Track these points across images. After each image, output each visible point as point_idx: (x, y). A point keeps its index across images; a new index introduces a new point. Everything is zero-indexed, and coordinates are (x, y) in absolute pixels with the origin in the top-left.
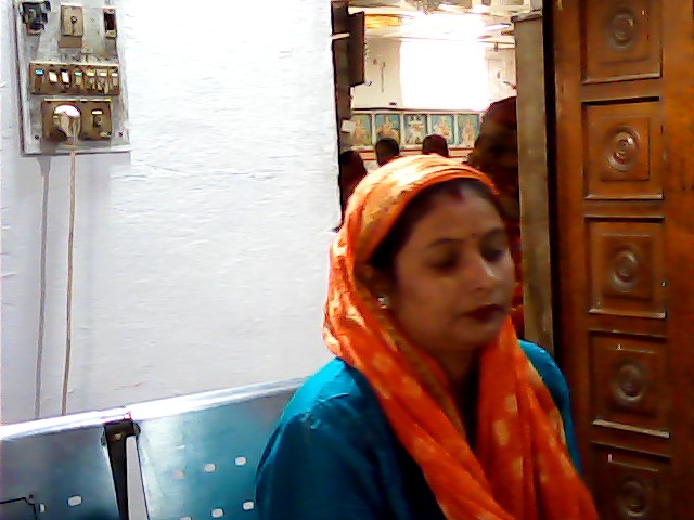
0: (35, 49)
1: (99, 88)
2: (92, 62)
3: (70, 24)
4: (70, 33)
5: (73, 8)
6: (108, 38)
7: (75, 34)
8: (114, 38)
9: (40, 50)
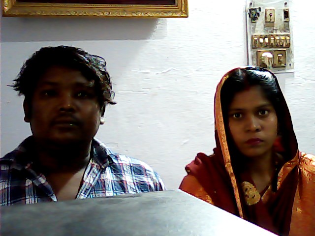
0: (254, 29)
1: (281, 44)
2: (278, 33)
3: (269, 17)
4: (269, 20)
5: (271, 10)
6: (285, 22)
7: (272, 21)
8: (288, 22)
9: (256, 29)
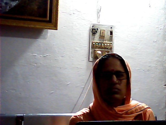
1: (107, 47)
2: (106, 42)
3: (102, 33)
5: (103, 30)
6: (111, 37)
7: (103, 36)
8: (112, 37)
9: (95, 39)
